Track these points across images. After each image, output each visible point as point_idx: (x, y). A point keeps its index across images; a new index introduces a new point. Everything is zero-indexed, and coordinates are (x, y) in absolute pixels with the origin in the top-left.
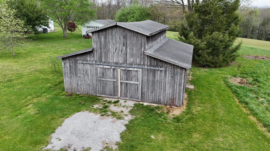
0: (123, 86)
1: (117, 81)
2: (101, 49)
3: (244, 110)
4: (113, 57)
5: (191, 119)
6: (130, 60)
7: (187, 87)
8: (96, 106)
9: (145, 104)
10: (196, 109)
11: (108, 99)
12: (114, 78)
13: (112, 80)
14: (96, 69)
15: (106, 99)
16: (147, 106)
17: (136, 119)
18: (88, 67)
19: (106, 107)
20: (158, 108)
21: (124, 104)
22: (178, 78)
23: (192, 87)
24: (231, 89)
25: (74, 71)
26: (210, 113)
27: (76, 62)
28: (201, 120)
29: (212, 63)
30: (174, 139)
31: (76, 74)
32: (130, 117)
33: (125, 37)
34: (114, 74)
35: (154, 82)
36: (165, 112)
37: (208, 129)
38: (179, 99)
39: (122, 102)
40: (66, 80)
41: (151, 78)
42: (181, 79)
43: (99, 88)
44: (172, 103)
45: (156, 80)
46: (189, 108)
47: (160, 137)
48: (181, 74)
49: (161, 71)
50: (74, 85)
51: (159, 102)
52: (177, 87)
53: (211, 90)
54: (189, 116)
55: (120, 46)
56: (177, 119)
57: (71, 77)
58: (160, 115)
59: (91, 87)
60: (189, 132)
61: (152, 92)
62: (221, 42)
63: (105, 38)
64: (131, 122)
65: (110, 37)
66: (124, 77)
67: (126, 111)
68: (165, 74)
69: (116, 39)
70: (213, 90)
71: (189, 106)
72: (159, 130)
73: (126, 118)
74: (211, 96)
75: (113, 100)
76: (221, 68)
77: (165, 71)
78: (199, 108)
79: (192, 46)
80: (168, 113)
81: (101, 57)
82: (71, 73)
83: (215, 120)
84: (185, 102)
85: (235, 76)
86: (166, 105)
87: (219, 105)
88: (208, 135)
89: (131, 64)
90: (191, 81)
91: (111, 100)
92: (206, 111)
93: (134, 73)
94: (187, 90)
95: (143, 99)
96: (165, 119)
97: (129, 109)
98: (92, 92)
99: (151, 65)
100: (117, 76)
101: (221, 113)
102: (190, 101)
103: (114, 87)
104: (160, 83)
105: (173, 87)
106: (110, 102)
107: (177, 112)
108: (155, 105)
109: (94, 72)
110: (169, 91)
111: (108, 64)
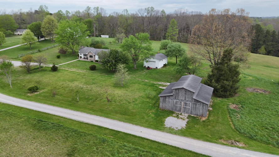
0: (184, 108)
1: (182, 106)
2: (176, 94)
3: (229, 120)
4: (180, 98)
5: (209, 122)
6: (187, 99)
7: (209, 109)
8: (174, 115)
9: (192, 115)
10: (211, 118)
11: (178, 113)
12: (180, 105)
13: (180, 106)
14: (174, 101)
15: (176, 112)
16: (193, 116)
17: (190, 120)
18: (170, 100)
19: (178, 116)
20: (197, 117)
21: (184, 115)
22: (204, 107)
23: (211, 109)
24: (228, 111)
25: (164, 101)
26: (216, 120)
27: (166, 98)
28: (212, 122)
29: (224, 96)
30: (202, 127)
31: (165, 102)
32: (187, 120)
33: (186, 91)
34: (180, 104)
35: (196, 107)
36: (200, 119)
37: (214, 125)
38: (205, 114)
39: (183, 114)
40: (161, 104)
41: (195, 106)
42: (206, 107)
43: (174, 108)
44: (202, 116)
45: (197, 107)
46: (208, 118)
47: (198, 126)
48: (206, 106)
49: (199, 104)
50: (164, 106)
51: (197, 115)
52: (204, 110)
53: (219, 111)
54: (208, 121)
55: (183, 94)
56: (204, 121)
57: (163, 103)
58: (198, 120)
59: (171, 108)
60: (208, 126)
61: (195, 111)
62: (228, 85)
63: (178, 91)
64: (188, 121)
65: (180, 91)
66: (184, 105)
67: (186, 118)
68: (200, 105)
69: (182, 91)
70: (220, 110)
71: (208, 117)
72: (198, 124)
73: (186, 120)
74: (218, 113)
75: (180, 113)
76: (228, 99)
77: (200, 104)
78: (212, 118)
79: (213, 88)
80: (201, 119)
81: (176, 97)
82: (163, 102)
83: (217, 123)
84: (207, 115)
85: (233, 104)
86: (200, 116)
87: (220, 117)
88: (213, 127)
89: (187, 101)
90: (211, 106)
91: (179, 113)
92: (215, 119)
93: (188, 104)
94: (209, 110)
95: (191, 114)
96: (200, 121)
97: (187, 117)
98: (171, 109)
99: (195, 102)
100: (182, 104)
101: (220, 120)
102: (209, 115)
103: (180, 108)
104: (198, 108)
105: (203, 110)
106: (179, 114)
107: (204, 119)
108: (196, 116)
109: (172, 102)
110: (201, 111)
111: (179, 100)
